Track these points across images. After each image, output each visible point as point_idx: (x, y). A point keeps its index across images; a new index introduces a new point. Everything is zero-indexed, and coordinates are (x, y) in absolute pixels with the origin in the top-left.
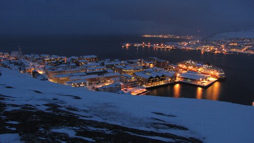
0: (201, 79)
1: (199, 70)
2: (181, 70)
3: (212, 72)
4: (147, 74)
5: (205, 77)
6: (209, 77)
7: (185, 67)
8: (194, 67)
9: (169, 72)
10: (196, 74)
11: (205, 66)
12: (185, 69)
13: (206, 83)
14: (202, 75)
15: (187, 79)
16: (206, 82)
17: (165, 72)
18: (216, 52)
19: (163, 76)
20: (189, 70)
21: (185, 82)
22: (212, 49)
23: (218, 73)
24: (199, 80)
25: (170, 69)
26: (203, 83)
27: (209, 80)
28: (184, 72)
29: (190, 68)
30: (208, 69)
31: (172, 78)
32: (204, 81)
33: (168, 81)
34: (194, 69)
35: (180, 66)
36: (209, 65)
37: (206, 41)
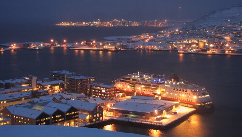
0: (156, 111)
1: (158, 92)
2: (121, 94)
4: (37, 108)
5: (167, 106)
7: (128, 87)
8: (148, 86)
11: (169, 83)
12: (128, 93)
13: (167, 119)
16: (168, 116)
18: (210, 52)
19: (73, 109)
22: (201, 45)
24: (152, 114)
25: (95, 94)
27: (175, 113)
31: (92, 113)
32: (165, 115)
33: (84, 121)
34: (148, 92)
35: (119, 86)
37: (194, 29)
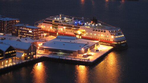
0: (83, 50)
1: (79, 32)
2: (45, 34)
3: (102, 36)
5: (90, 44)
6: (97, 44)
7: (51, 28)
8: (69, 27)
9: (23, 40)
10: (73, 41)
11: (89, 25)
12: (51, 33)
13: (92, 57)
14: (85, 41)
15: (58, 51)
16: (92, 54)
17: (13, 41)
19: (11, 48)
20: (60, 34)
21: (55, 57)
23: (112, 37)
24: (80, 52)
25: (22, 33)
26: (88, 55)
27: (97, 51)
28: (51, 38)
29: (62, 29)
30: (94, 30)
31: (27, 51)
32: (89, 52)
33: (20, 58)
34: (70, 32)
35: (43, 27)
36: (96, 22)
